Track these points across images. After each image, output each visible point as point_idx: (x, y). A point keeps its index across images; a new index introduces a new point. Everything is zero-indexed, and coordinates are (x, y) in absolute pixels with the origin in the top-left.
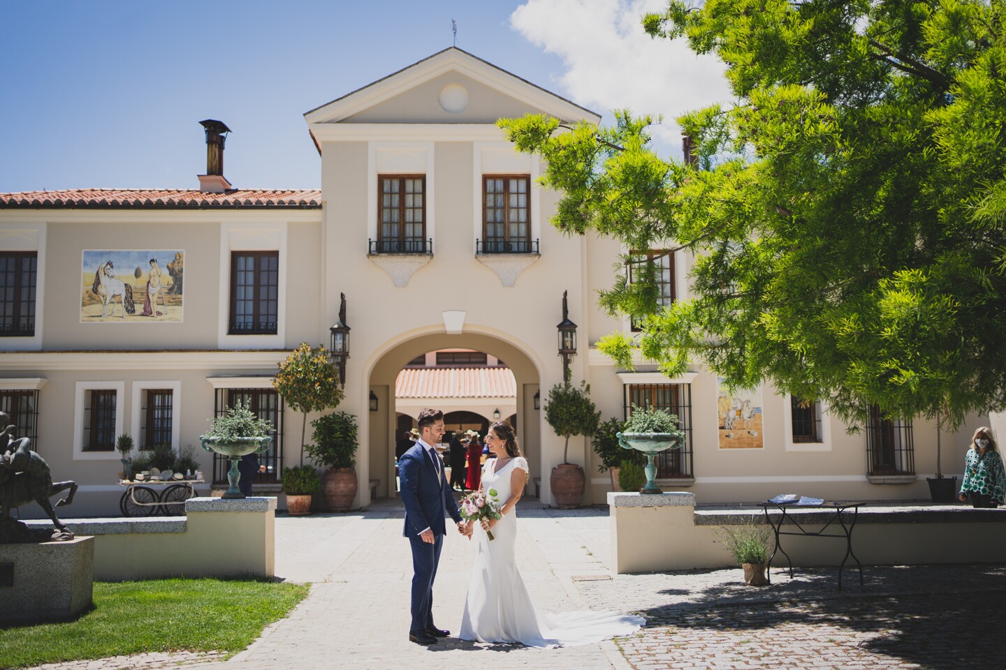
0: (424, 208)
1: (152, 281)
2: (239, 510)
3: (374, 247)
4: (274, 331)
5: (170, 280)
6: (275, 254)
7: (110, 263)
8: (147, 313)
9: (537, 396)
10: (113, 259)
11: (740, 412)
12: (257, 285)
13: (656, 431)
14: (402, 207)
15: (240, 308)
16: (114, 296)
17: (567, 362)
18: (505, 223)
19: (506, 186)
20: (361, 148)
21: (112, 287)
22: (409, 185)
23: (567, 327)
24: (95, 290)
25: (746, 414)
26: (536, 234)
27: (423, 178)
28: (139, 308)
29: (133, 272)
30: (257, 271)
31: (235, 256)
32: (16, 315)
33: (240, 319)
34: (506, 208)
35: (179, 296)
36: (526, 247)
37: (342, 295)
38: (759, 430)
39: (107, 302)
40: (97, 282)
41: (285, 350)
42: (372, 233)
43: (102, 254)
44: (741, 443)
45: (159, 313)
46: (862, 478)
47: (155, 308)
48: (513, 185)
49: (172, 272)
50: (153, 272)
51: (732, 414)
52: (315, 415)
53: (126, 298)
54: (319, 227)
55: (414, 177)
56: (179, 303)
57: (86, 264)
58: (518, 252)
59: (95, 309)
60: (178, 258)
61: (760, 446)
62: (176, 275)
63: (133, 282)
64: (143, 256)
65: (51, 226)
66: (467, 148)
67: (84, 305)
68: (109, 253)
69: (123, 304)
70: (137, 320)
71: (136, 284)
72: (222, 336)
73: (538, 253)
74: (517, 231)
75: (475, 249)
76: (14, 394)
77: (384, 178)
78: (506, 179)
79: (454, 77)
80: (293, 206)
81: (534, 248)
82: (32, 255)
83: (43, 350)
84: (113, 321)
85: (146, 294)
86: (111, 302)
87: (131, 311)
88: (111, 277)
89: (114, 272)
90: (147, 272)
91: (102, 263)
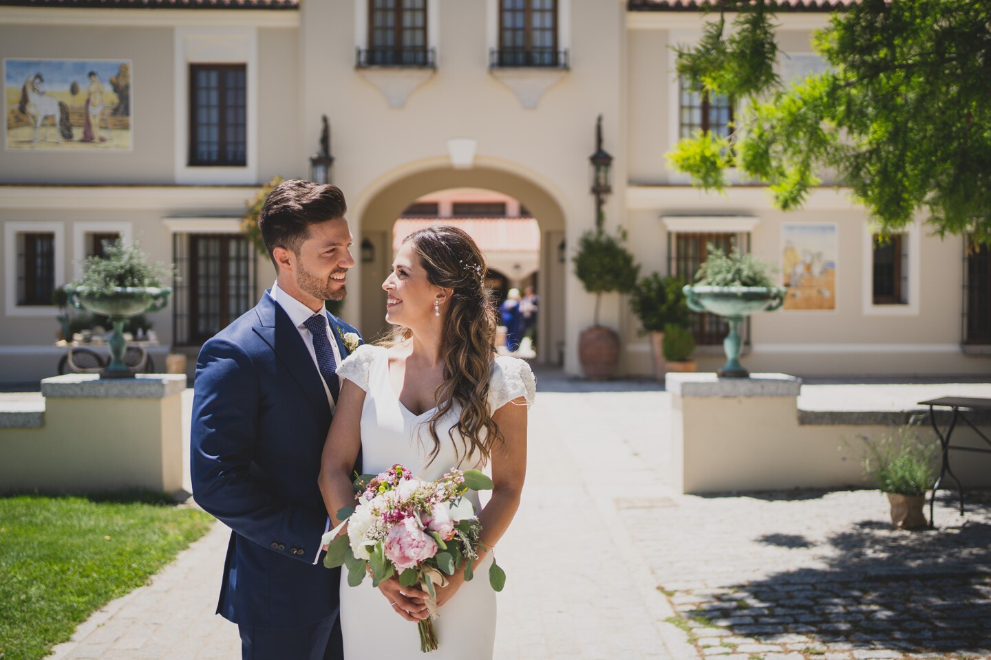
0: (424, 10)
1: (92, 99)
2: (121, 396)
3: (363, 58)
4: (241, 161)
5: (113, 98)
6: (241, 68)
8: (88, 138)
9: (563, 246)
10: (42, 71)
11: (809, 268)
12: (222, 107)
14: (399, 9)
15: (203, 134)
16: (46, 118)
17: (600, 203)
18: (527, 30)
21: (45, 105)
23: (601, 160)
24: (22, 109)
25: (816, 270)
26: (565, 42)
28: (78, 133)
29: (67, 88)
30: (222, 89)
31: (195, 70)
33: (203, 148)
34: (528, 10)
35: (125, 118)
36: (552, 60)
37: (325, 120)
38: (831, 286)
39: (39, 123)
40: (24, 100)
41: (259, 185)
42: (360, 38)
43: (28, 65)
44: (809, 304)
45: (102, 140)
46: (952, 348)
47: (98, 133)
49: (116, 88)
50: (93, 88)
51: (800, 269)
53: (61, 120)
54: (295, 34)
56: (125, 127)
57: (9, 77)
58: (542, 65)
59: (24, 133)
60: (122, 71)
61: (832, 307)
62: (122, 91)
63: (69, 101)
64: (80, 68)
67: (10, 128)
68: (37, 64)
69: (58, 126)
70: (76, 147)
71: (72, 102)
72: (180, 167)
73: (566, 68)
74: (541, 40)
75: (487, 60)
80: (263, 6)
81: (563, 60)
84: (47, 149)
85: (85, 115)
86: (43, 125)
87: (68, 136)
88: (42, 94)
89: (44, 87)
90: (85, 87)
91: (29, 75)
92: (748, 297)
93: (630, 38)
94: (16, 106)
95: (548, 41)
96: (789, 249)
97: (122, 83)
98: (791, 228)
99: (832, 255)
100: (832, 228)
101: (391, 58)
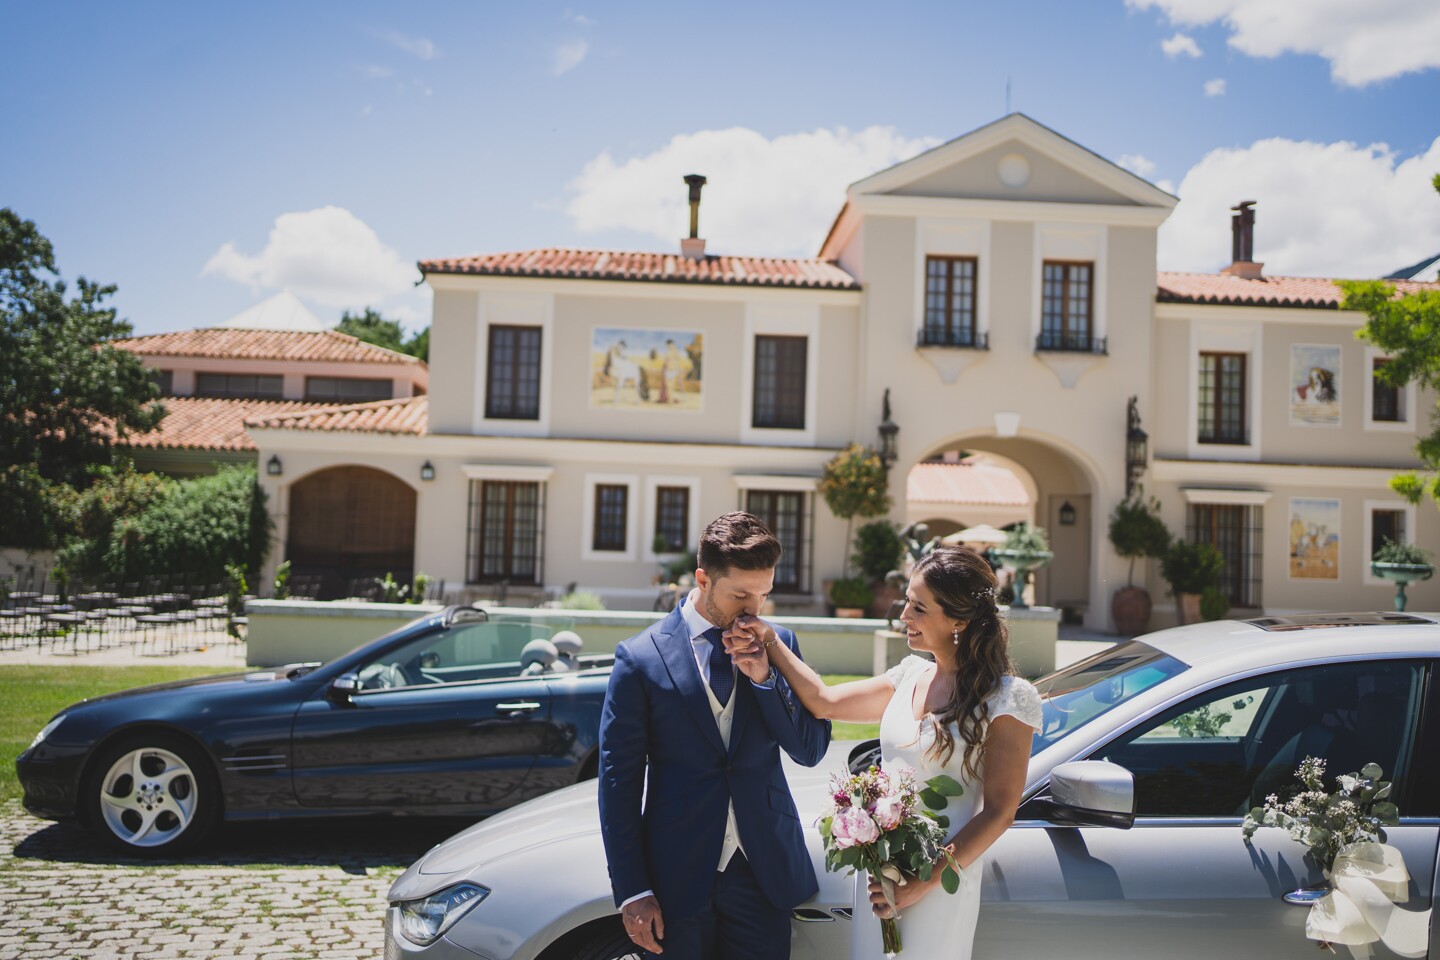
0: (974, 295)
1: (669, 365)
3: (922, 338)
4: (798, 423)
5: (688, 364)
6: (801, 343)
7: (623, 343)
8: (663, 400)
9: (1066, 509)
11: (1314, 539)
13: (1413, 563)
14: (949, 294)
15: (763, 397)
16: (627, 380)
17: (1132, 475)
18: (1064, 316)
19: (1066, 273)
20: (909, 224)
21: (626, 369)
22: (958, 268)
23: (1135, 436)
24: (606, 372)
25: (1321, 541)
27: (973, 261)
28: (654, 394)
29: (646, 354)
30: (780, 357)
31: (760, 340)
32: (515, 397)
34: (1065, 298)
35: (697, 383)
36: (1087, 345)
37: (886, 391)
38: (1334, 559)
39: (620, 385)
40: (608, 364)
41: (817, 448)
42: (918, 322)
43: (614, 332)
44: (1313, 572)
45: (676, 402)
47: (672, 395)
48: (1074, 273)
49: (691, 355)
50: (670, 354)
51: (1306, 541)
52: (859, 521)
53: (641, 383)
54: (858, 312)
55: (963, 259)
56: (697, 390)
57: (597, 342)
58: (1077, 350)
59: (606, 393)
60: (697, 339)
61: (1335, 577)
62: (696, 359)
64: (659, 336)
65: (559, 299)
66: (1028, 228)
67: (595, 388)
69: (638, 389)
70: (652, 409)
71: (652, 367)
72: (745, 430)
74: (1076, 325)
75: (1033, 344)
76: (511, 485)
77: (930, 259)
78: (1066, 266)
79: (1014, 147)
80: (829, 287)
81: (1097, 345)
82: (538, 330)
83: (551, 437)
84: (626, 408)
85: (662, 378)
86: (625, 387)
87: (645, 397)
88: (624, 358)
89: (626, 352)
90: (663, 354)
91: (614, 342)
92: (1417, 571)
93: (1158, 324)
94: (601, 369)
95: (1083, 326)
96: (1296, 522)
97: (696, 351)
98: (1298, 502)
99: (1335, 528)
100: (1336, 504)
101: (942, 337)
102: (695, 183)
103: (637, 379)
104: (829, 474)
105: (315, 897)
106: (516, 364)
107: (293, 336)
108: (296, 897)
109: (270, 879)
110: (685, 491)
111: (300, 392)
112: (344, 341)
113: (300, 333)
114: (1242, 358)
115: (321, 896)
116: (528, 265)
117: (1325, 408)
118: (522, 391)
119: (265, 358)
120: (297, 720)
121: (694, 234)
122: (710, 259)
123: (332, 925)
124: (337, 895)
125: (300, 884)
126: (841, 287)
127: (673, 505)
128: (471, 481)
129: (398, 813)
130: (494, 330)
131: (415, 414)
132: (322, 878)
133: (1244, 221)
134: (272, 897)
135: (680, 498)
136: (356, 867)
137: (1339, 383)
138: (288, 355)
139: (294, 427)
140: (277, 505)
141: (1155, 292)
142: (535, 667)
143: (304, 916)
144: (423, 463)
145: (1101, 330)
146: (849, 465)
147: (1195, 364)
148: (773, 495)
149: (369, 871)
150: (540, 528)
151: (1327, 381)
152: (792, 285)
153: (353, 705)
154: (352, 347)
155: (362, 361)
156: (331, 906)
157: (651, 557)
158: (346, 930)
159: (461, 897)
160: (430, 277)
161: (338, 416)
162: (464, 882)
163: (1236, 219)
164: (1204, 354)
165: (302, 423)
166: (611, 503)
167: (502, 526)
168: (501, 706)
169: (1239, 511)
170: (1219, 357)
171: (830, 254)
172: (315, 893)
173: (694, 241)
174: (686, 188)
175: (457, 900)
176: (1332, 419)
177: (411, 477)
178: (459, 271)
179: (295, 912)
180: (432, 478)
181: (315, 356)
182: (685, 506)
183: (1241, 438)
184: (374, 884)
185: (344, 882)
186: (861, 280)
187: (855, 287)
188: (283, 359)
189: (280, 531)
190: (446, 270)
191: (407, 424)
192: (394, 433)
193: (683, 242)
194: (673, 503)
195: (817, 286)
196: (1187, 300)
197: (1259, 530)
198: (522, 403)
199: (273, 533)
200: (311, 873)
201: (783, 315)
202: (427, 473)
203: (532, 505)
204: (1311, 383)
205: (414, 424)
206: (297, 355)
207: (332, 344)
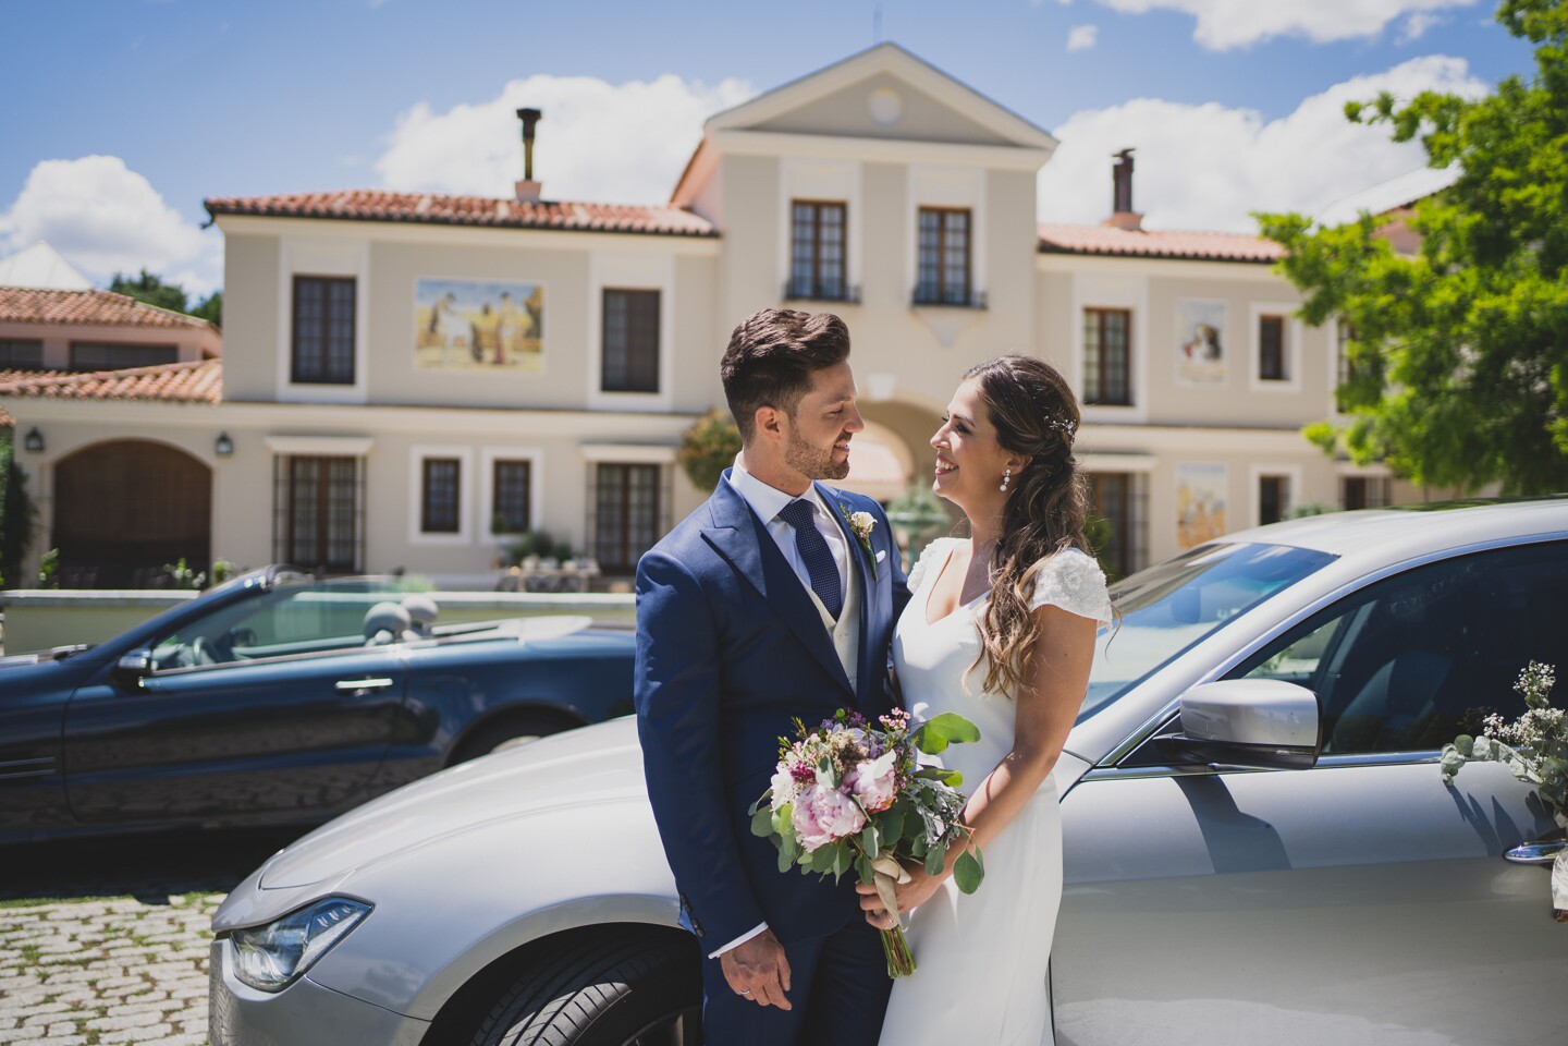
0: (843, 244)
1: (504, 321)
3: (788, 291)
4: (651, 386)
5: (525, 320)
6: (655, 295)
7: (451, 297)
8: (499, 361)
10: (455, 291)
11: (1200, 507)
14: (817, 242)
16: (456, 339)
18: (941, 268)
19: (942, 221)
20: (771, 165)
21: (455, 326)
22: (826, 215)
24: (433, 329)
25: (1208, 508)
27: (842, 207)
28: (489, 355)
30: (630, 313)
31: (608, 296)
32: (325, 358)
33: (614, 373)
34: (941, 248)
35: (537, 341)
36: (966, 300)
38: (1221, 526)
39: (449, 344)
40: (434, 321)
41: (675, 413)
42: (784, 272)
43: (440, 284)
45: (514, 363)
47: (509, 355)
48: (950, 221)
49: (530, 310)
50: (506, 309)
51: (1193, 508)
53: (473, 342)
54: (717, 262)
55: (831, 205)
56: (537, 350)
57: (420, 296)
58: (955, 305)
59: (433, 354)
60: (536, 293)
62: (535, 314)
64: (492, 288)
65: (376, 247)
66: (898, 173)
67: (420, 347)
68: (450, 283)
69: (469, 348)
70: (486, 371)
71: (486, 324)
72: (594, 394)
73: (983, 307)
74: (953, 278)
75: (907, 297)
76: (324, 461)
77: (797, 204)
78: (942, 213)
79: (885, 80)
80: (684, 234)
81: (977, 300)
82: (350, 282)
83: (371, 404)
84: (456, 370)
85: (497, 337)
86: (455, 346)
87: (478, 357)
88: (453, 314)
89: (455, 307)
90: (498, 309)
91: (441, 295)
93: (1040, 277)
94: (426, 326)
95: (960, 278)
96: (1183, 489)
97: (536, 305)
98: (1185, 468)
99: (1222, 494)
100: (1222, 469)
101: (807, 290)
102: (529, 117)
103: (468, 336)
104: (689, 443)
105: (100, 937)
106: (326, 322)
107: (52, 296)
108: (73, 938)
109: (36, 918)
110: (525, 465)
111: (64, 361)
112: (116, 302)
113: (62, 293)
114: (1126, 315)
115: (108, 935)
116: (338, 206)
117: (1211, 367)
118: (334, 352)
119: (19, 320)
120: (68, 712)
121: (529, 175)
122: (548, 205)
123: (126, 972)
124: (130, 932)
125: (79, 922)
126: (697, 234)
127: (512, 480)
128: (276, 457)
129: (210, 824)
130: (299, 282)
131: (208, 380)
132: (109, 912)
133: (1124, 170)
134: (40, 941)
135: (520, 473)
136: (154, 894)
137: (1225, 341)
138: (48, 316)
139: (58, 395)
140: (39, 485)
141: (1035, 243)
142: (383, 635)
143: (85, 963)
144: (217, 435)
145: (980, 282)
146: (710, 433)
147: (1078, 320)
148: (626, 468)
149: (174, 900)
150: (359, 507)
151: (1213, 339)
152: (643, 232)
153: (146, 690)
154: (126, 308)
155: (140, 324)
156: (123, 947)
157: (489, 540)
158: (146, 977)
159: (329, 918)
160: (222, 220)
161: (112, 382)
162: (332, 896)
163: (1117, 168)
164: (1088, 311)
165: (67, 390)
166: (441, 481)
167: (314, 508)
168: (342, 685)
169: (1124, 479)
170: (1103, 313)
171: (683, 200)
172: (100, 932)
173: (528, 183)
174: (519, 124)
175: (322, 922)
176: (1218, 378)
177: (204, 452)
178: (254, 211)
179: (73, 958)
180: (230, 453)
181: (82, 318)
182: (526, 481)
183: (1125, 399)
184: (181, 915)
185: (140, 916)
186: (720, 226)
187: (713, 235)
188: (41, 321)
189: (44, 517)
190: (239, 210)
191: (198, 390)
192: (182, 401)
193: (518, 186)
194: (512, 479)
195: (670, 233)
196: (1070, 251)
197: (1145, 497)
198: (335, 367)
199: (35, 519)
200: (94, 907)
201: (633, 265)
202: (224, 448)
203: (350, 482)
204: (1197, 341)
205: (207, 390)
206: (60, 317)
207: (101, 305)
